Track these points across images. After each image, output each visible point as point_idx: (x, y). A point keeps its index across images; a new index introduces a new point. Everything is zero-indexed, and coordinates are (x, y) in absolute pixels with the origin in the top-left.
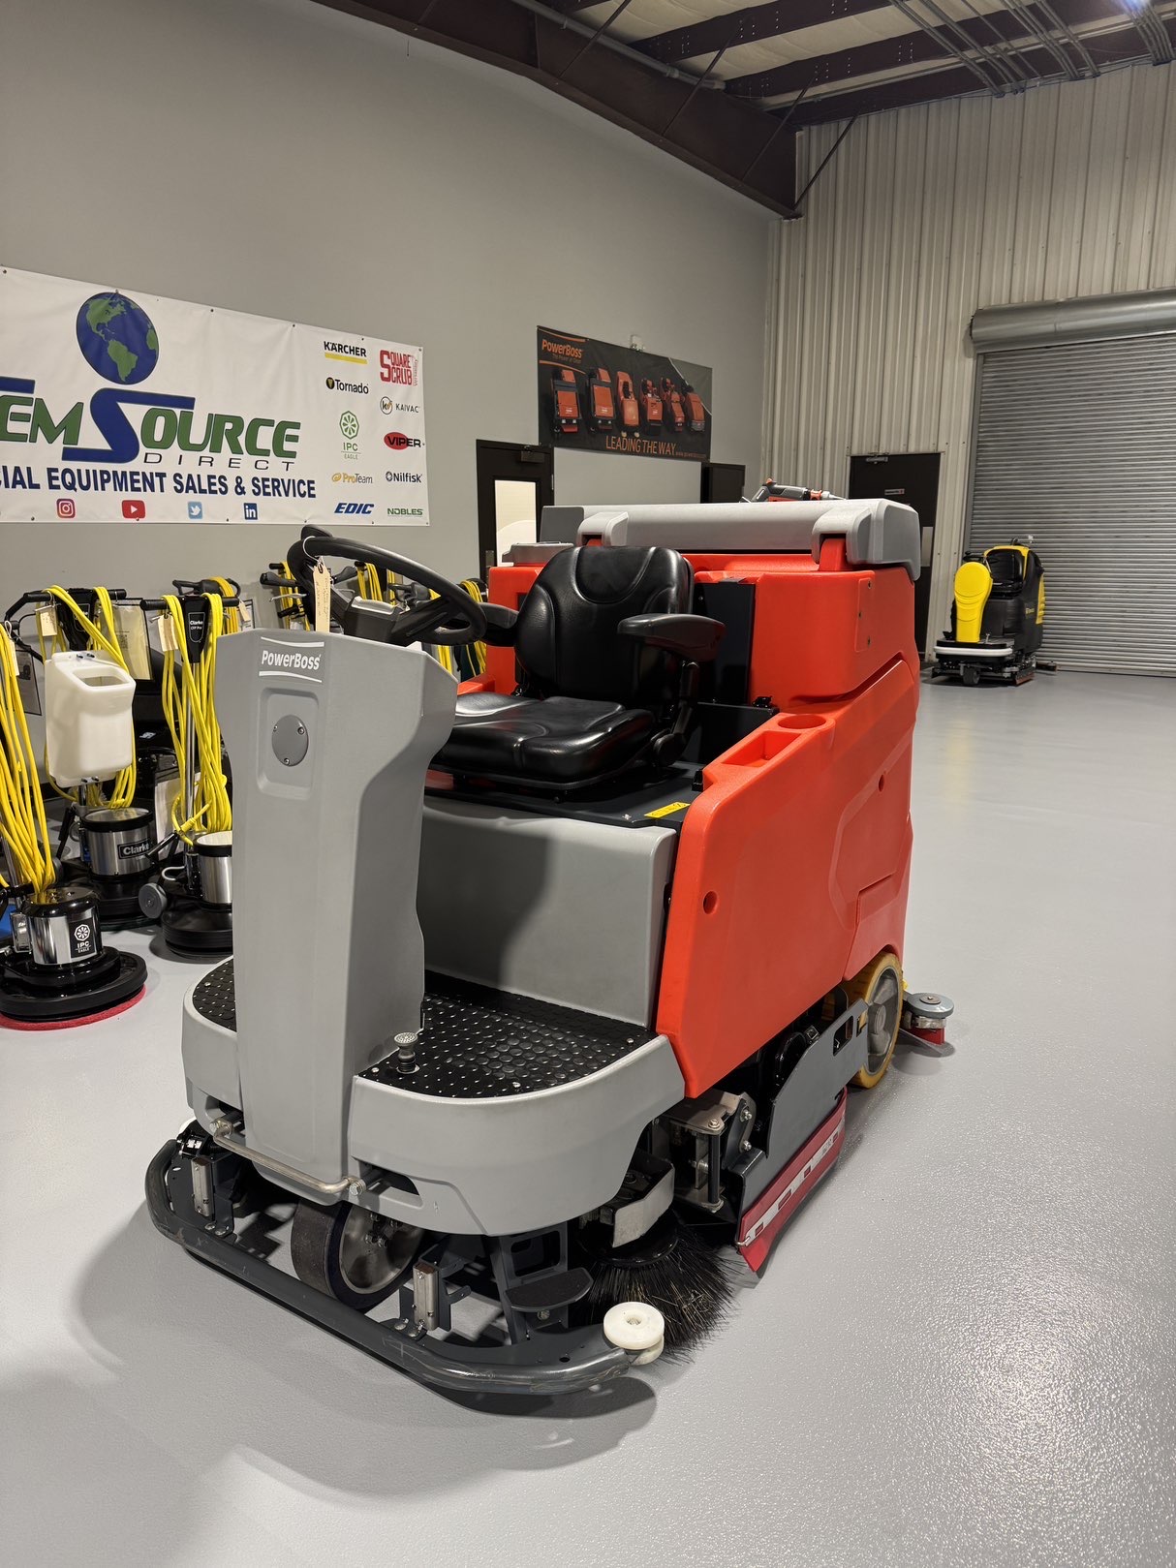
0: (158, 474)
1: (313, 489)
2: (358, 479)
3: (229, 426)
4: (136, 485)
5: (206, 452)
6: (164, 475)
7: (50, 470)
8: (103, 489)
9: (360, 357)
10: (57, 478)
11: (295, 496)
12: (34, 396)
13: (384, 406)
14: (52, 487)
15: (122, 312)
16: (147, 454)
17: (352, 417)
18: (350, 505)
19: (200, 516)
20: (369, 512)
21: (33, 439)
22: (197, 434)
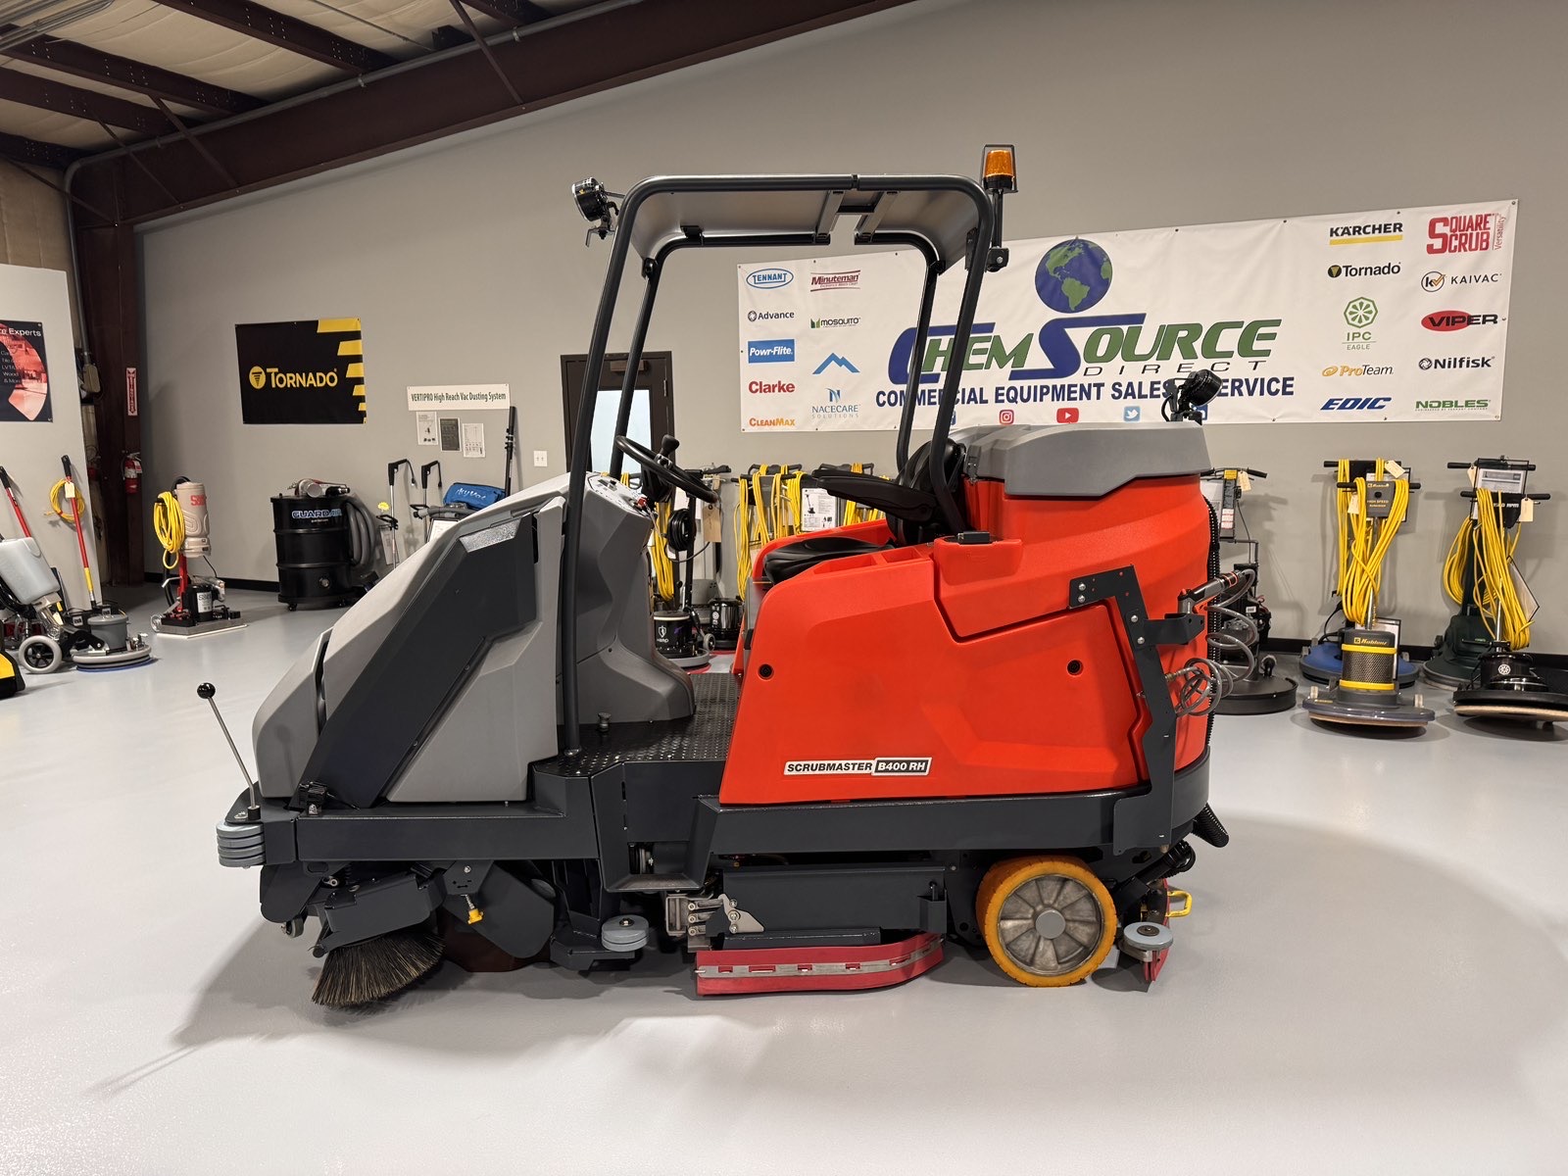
0: (1095, 385)
1: (1291, 386)
2: (1367, 370)
3: (1183, 334)
4: (1072, 395)
5: (1153, 361)
6: (1103, 385)
7: (997, 389)
8: (1041, 400)
9: (1392, 234)
10: (1002, 394)
11: (1262, 393)
12: (992, 334)
13: (1429, 283)
14: (997, 401)
15: (1080, 254)
16: (1087, 369)
17: (1366, 303)
18: (1348, 401)
19: (1137, 418)
20: (1381, 407)
21: (988, 367)
22: (1144, 345)
